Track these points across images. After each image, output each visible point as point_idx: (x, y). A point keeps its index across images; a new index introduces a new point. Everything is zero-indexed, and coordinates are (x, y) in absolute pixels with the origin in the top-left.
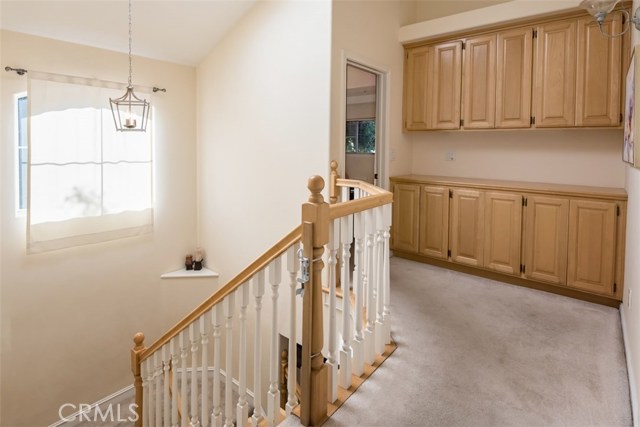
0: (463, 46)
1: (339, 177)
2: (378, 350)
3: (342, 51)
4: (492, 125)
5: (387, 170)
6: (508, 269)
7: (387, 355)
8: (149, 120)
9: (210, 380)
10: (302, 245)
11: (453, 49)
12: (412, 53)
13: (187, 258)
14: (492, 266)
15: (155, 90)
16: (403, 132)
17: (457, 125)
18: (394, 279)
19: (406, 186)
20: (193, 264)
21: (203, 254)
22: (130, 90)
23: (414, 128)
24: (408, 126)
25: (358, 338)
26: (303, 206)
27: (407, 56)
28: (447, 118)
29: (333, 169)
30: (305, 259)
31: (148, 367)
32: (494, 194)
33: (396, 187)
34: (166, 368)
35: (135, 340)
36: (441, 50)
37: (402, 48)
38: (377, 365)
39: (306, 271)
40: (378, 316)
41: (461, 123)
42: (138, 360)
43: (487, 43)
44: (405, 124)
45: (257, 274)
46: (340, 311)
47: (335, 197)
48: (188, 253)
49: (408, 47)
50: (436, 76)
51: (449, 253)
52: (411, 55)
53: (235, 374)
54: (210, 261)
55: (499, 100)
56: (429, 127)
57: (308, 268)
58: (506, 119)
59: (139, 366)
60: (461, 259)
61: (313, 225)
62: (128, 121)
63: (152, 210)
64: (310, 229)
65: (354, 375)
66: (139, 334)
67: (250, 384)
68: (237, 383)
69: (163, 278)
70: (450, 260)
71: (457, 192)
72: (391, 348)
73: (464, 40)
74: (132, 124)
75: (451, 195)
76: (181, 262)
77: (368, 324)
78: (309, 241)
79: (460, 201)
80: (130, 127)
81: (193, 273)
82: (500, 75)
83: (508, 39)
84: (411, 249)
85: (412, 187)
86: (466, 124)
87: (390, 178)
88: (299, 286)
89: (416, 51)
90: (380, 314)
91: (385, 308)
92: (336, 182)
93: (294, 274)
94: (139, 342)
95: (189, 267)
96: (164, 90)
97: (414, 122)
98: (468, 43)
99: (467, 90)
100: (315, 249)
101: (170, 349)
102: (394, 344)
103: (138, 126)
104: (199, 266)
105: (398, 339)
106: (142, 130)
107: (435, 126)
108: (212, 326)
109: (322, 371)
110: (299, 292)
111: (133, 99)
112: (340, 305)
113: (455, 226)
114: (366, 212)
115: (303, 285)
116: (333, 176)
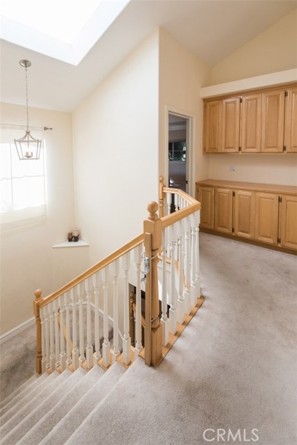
0: (241, 101)
1: (165, 186)
2: (193, 303)
3: (166, 106)
4: (259, 151)
5: (193, 177)
6: (270, 241)
7: (199, 306)
8: (41, 150)
9: (85, 310)
10: (144, 248)
11: (235, 102)
12: (208, 105)
13: (69, 234)
14: (260, 239)
15: (46, 129)
16: (203, 154)
17: (237, 150)
18: (202, 248)
19: (206, 189)
20: (73, 238)
21: (79, 231)
22: (28, 133)
23: (210, 151)
24: (207, 150)
25: (181, 300)
26: (144, 222)
27: (205, 106)
28: (231, 145)
29: (161, 181)
30: (147, 258)
31: (44, 311)
32: (261, 195)
33: (200, 188)
34: (56, 314)
35: (35, 294)
36: (226, 103)
37: (202, 102)
38: (193, 314)
39: (148, 265)
40: (192, 282)
41: (240, 149)
42: (38, 307)
43: (256, 99)
44: (204, 149)
45: (114, 262)
46: (169, 272)
47: (163, 199)
48: (69, 231)
49: (206, 101)
50: (224, 119)
51: (233, 230)
52: (208, 106)
53: (101, 306)
54: (83, 236)
55: (264, 135)
56: (219, 151)
57: (149, 264)
58: (268, 147)
59: (38, 311)
60: (241, 234)
61: (151, 235)
62: (27, 153)
63: (45, 205)
64: (149, 239)
65: (178, 323)
66: (38, 290)
67: (110, 313)
68: (103, 313)
69: (54, 248)
70: (233, 234)
71: (238, 193)
72: (201, 301)
73: (241, 97)
74: (30, 155)
75: (234, 194)
76: (65, 237)
77: (186, 289)
78: (149, 246)
79: (240, 198)
80: (29, 157)
81: (73, 244)
82: (264, 119)
83: (270, 97)
84: (209, 227)
85: (209, 189)
86: (243, 150)
87: (196, 183)
88: (143, 276)
89: (211, 103)
90: (194, 280)
91: (196, 276)
92: (163, 190)
93: (139, 265)
94: (38, 296)
95: (70, 240)
96: (51, 129)
97: (210, 148)
98: (244, 98)
99: (243, 128)
100: (152, 250)
101: (59, 302)
102: (202, 297)
103: (34, 156)
104: (76, 239)
105: (205, 294)
106: (37, 159)
107: (223, 151)
108: (85, 292)
109: (159, 330)
110: (143, 280)
111: (30, 139)
112: (169, 268)
113: (236, 214)
114: (185, 219)
115: (145, 276)
116: (161, 186)
